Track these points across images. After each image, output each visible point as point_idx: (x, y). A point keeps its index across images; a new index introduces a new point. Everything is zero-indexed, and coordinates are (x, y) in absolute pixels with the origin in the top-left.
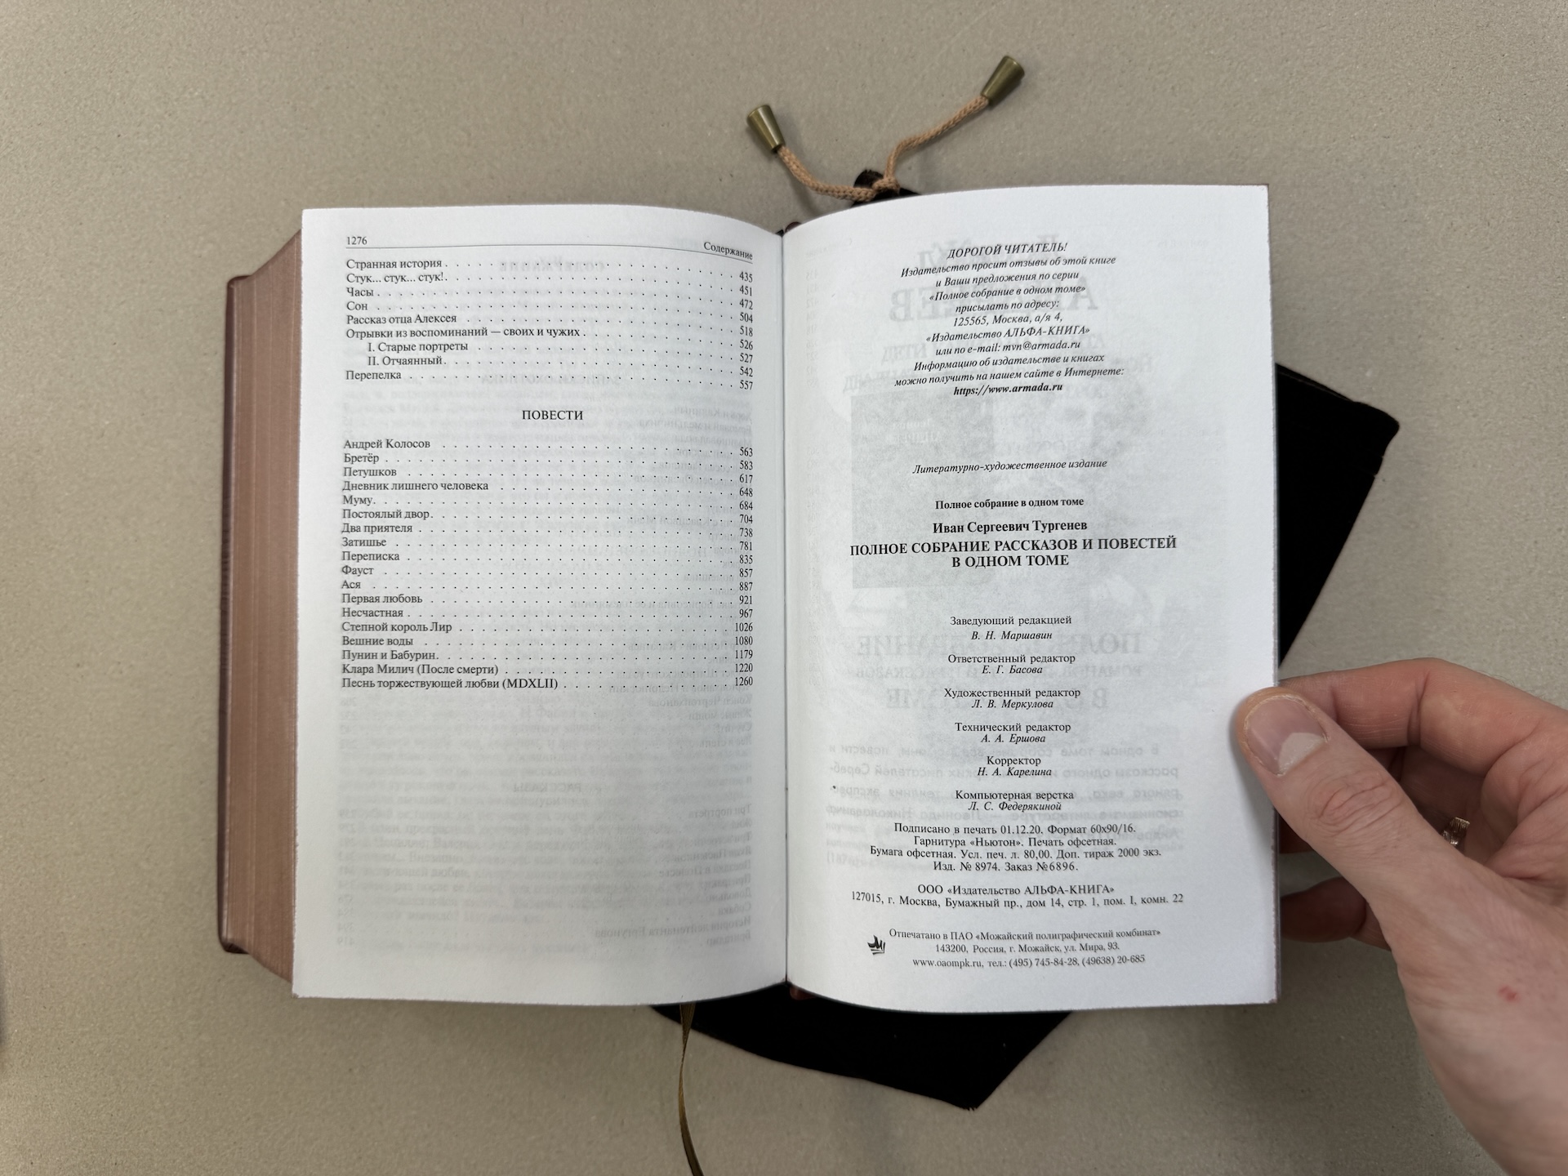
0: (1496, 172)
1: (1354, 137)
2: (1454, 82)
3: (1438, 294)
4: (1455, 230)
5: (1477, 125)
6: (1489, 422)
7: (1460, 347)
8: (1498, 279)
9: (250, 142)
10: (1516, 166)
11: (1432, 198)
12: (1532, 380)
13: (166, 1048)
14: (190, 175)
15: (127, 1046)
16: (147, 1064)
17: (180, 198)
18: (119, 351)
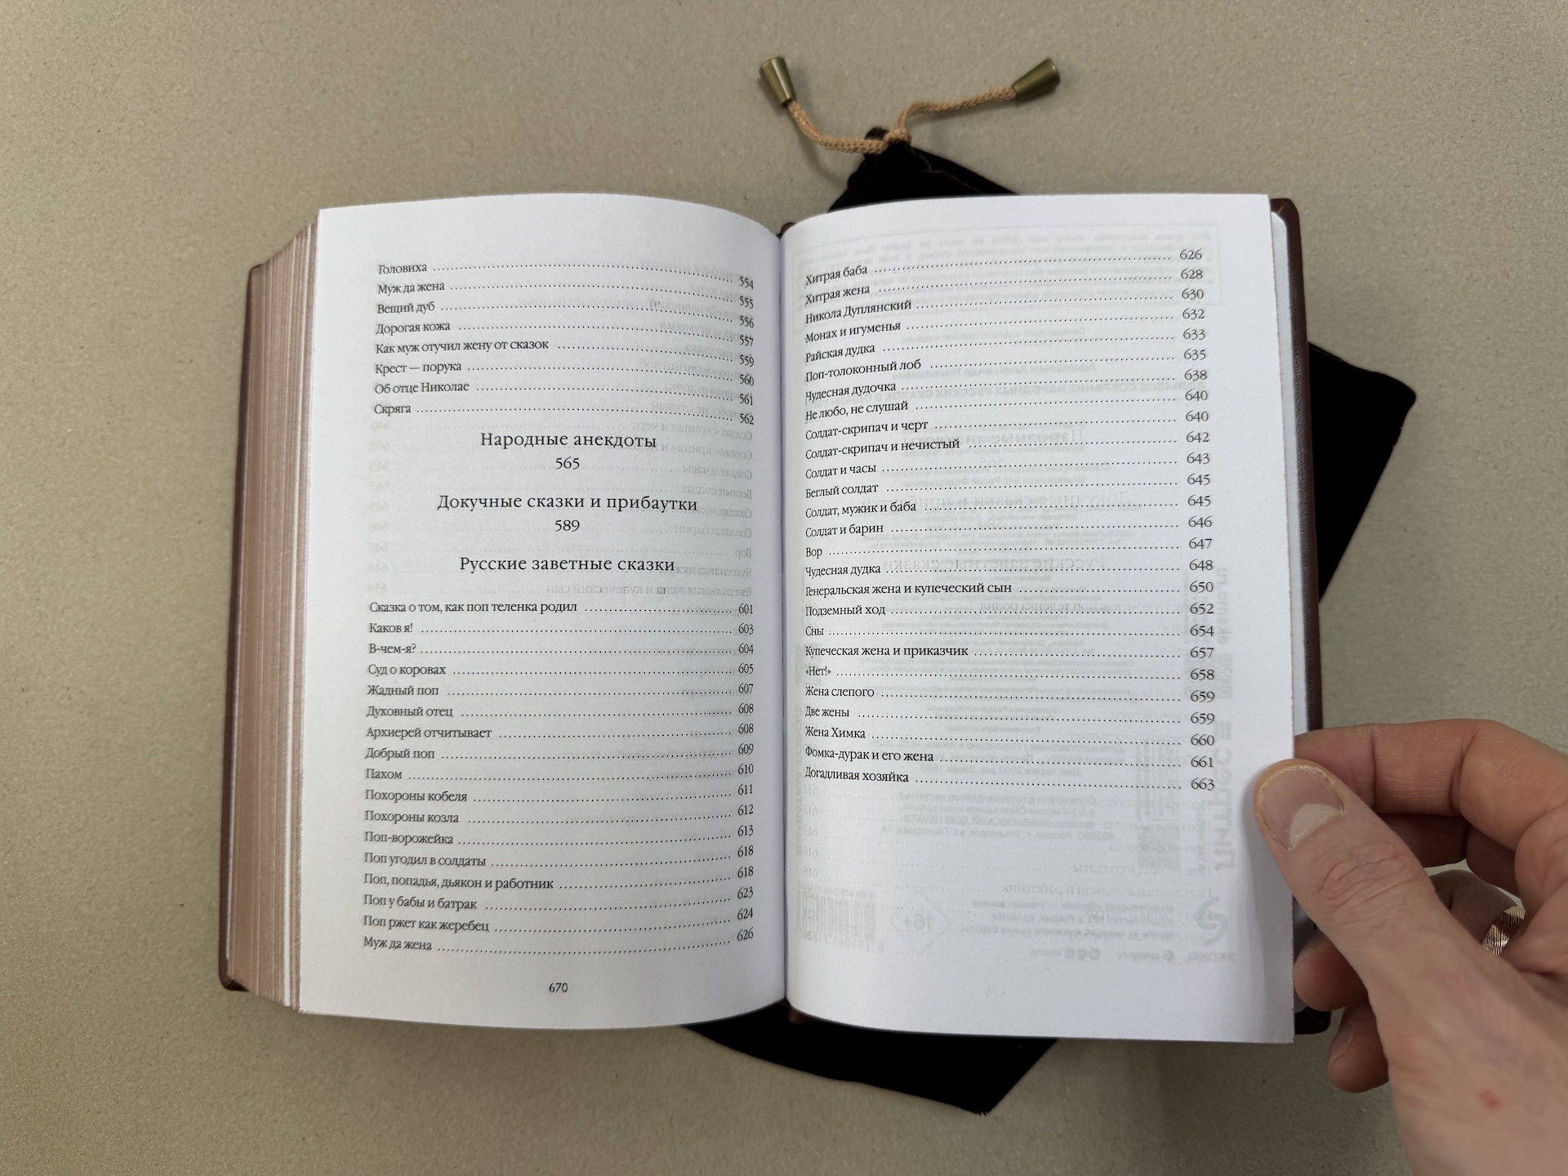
0: (1515, 225)
1: (1375, 186)
2: (1473, 135)
3: (1459, 344)
4: (1475, 281)
5: (1496, 178)
6: (1510, 475)
7: (1480, 398)
8: (1518, 332)
9: (239, 143)
10: (1534, 220)
11: (1452, 249)
12: (1551, 433)
13: (99, 1113)
14: (174, 175)
15: (55, 1110)
16: (77, 1130)
17: (161, 198)
18: (86, 356)
